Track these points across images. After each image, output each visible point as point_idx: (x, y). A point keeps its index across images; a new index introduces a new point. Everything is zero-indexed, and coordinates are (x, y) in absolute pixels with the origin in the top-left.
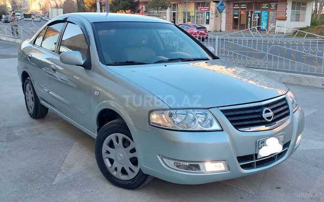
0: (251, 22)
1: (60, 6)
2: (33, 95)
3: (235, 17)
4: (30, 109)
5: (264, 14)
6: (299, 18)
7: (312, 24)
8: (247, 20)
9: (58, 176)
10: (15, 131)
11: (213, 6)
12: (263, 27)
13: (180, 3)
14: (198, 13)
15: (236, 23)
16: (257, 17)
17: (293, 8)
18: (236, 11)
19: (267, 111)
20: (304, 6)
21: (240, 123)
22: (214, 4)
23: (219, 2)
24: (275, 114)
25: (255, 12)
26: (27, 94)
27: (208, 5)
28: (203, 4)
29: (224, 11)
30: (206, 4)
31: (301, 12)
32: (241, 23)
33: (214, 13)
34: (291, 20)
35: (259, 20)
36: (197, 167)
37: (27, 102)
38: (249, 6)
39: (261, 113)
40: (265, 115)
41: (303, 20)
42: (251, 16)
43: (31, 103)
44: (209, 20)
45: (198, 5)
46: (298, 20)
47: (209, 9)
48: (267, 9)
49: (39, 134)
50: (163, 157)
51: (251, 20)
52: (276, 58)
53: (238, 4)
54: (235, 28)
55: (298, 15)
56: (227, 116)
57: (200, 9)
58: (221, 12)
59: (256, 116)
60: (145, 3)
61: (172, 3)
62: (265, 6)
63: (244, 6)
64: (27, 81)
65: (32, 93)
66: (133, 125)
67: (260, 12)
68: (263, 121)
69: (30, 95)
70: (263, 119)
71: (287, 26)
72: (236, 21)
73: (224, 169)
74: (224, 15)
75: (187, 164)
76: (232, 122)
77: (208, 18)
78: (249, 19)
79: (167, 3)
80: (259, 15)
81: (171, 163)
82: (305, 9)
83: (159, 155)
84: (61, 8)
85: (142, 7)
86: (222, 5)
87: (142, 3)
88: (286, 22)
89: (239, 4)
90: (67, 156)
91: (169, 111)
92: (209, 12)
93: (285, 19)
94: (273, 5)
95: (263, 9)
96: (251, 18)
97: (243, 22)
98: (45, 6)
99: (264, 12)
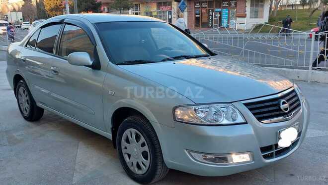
0: (212, 20)
1: (19, 9)
2: (27, 98)
3: (197, 16)
4: (25, 112)
5: (225, 11)
6: (257, 15)
7: (270, 20)
8: (209, 18)
9: (74, 175)
10: (14, 134)
11: (175, 5)
12: (225, 24)
13: (142, 3)
14: (160, 12)
15: (198, 22)
16: (218, 15)
17: (252, 6)
18: (197, 9)
19: (284, 103)
20: (262, 4)
21: (262, 116)
22: (176, 3)
23: (180, 1)
24: (290, 105)
25: (216, 10)
26: (19, 97)
27: (170, 4)
28: (165, 4)
29: (186, 10)
30: (168, 4)
31: (260, 9)
32: (203, 21)
33: (176, 12)
34: (250, 17)
35: (220, 18)
36: (224, 159)
37: (21, 105)
38: (210, 4)
39: (278, 105)
40: (282, 107)
41: (262, 17)
42: (212, 14)
43: (26, 106)
44: (171, 19)
45: (159, 5)
46: (256, 17)
47: (171, 9)
48: (227, 7)
49: (40, 136)
50: (190, 151)
51: (212, 18)
52: (252, 54)
53: (199, 2)
54: (197, 26)
55: (257, 12)
56: (250, 110)
57: (162, 8)
58: (183, 11)
59: (274, 108)
60: (107, 4)
61: (134, 3)
62: (225, 4)
63: (204, 5)
64: (20, 84)
65: (26, 96)
66: (157, 121)
67: (220, 10)
68: (281, 112)
69: (24, 98)
70: (281, 110)
71: (246, 23)
72: (197, 19)
73: (249, 160)
74: (186, 14)
75: (213, 157)
76: (254, 114)
77: (170, 18)
78: (211, 17)
79: (130, 4)
80: (220, 13)
81: (199, 157)
82: (263, 6)
83: (187, 149)
84: (19, 11)
85: (104, 9)
86: (183, 4)
87: (104, 4)
88: (245, 19)
89: (201, 3)
90: (76, 155)
91: (194, 107)
92: (171, 12)
93: (245, 16)
94: (233, 3)
95: (224, 7)
96: (212, 16)
97: (205, 20)
98: (3, 9)
99: (225, 10)
